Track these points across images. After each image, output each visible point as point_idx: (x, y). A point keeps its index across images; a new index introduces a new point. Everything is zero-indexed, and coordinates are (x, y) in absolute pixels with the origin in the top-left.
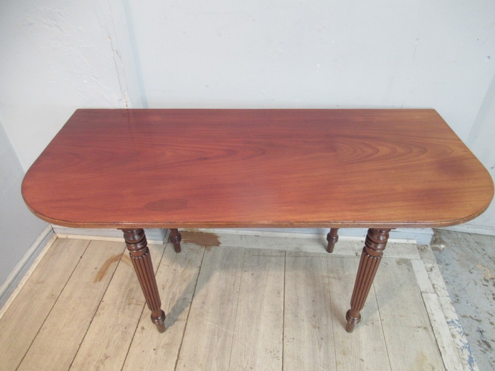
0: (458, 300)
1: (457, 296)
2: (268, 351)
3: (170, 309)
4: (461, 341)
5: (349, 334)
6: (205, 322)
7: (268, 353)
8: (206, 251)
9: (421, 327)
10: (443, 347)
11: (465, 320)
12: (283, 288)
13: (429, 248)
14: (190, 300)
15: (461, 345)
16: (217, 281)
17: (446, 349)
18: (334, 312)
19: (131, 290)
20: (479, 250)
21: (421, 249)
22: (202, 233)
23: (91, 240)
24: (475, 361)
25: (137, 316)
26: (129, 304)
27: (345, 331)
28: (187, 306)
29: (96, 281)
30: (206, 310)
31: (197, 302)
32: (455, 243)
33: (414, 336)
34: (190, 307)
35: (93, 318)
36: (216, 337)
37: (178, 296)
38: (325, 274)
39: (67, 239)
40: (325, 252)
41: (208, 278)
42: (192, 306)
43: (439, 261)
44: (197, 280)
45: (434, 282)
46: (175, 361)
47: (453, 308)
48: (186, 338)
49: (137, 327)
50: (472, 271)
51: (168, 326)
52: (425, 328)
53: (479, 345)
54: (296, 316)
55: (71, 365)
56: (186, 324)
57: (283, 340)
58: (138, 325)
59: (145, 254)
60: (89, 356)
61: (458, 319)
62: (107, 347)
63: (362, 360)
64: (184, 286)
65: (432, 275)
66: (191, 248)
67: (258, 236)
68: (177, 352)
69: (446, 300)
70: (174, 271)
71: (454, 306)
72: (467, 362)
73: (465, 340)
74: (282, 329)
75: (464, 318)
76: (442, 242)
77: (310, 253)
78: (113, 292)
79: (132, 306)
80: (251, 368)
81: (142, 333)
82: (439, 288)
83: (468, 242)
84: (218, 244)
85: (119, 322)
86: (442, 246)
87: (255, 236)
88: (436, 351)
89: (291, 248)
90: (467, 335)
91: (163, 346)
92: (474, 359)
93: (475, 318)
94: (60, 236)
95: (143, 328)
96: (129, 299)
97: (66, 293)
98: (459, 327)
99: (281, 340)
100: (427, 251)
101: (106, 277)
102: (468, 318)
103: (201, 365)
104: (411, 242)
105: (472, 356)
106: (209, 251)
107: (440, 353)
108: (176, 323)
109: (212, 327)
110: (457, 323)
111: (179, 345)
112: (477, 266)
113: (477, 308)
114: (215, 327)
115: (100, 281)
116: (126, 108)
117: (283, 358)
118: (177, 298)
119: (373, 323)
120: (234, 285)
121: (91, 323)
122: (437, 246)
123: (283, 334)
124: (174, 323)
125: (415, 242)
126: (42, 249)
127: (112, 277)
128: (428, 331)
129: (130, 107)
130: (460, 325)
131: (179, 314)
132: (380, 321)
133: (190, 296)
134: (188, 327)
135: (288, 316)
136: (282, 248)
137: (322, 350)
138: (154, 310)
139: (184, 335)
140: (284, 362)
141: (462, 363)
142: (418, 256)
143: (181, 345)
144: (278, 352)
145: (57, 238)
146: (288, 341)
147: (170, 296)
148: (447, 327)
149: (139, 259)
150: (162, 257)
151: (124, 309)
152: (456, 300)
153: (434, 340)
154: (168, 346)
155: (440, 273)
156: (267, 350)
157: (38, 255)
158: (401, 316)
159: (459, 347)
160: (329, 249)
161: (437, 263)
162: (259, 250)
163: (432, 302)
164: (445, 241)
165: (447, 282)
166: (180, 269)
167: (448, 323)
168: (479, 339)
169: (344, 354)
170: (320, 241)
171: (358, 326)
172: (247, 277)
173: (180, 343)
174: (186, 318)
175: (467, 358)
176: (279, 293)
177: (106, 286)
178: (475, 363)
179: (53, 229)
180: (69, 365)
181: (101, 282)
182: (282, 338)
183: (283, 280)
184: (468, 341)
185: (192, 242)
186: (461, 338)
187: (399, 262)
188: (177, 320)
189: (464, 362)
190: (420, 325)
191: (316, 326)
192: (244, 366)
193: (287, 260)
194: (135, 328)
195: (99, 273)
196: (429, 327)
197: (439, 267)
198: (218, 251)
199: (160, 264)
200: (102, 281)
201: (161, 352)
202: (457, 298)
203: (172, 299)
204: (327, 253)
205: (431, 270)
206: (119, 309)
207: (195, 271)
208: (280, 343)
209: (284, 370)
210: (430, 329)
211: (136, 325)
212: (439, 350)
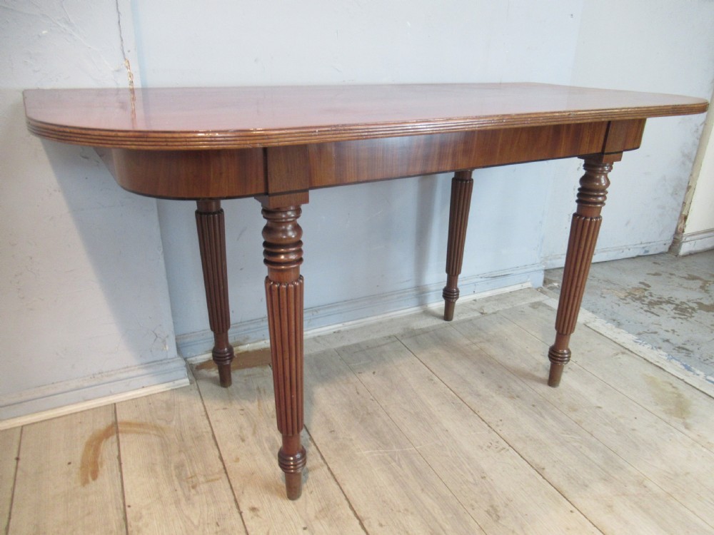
0: (619, 323)
1: (614, 320)
2: (485, 448)
4: (661, 355)
6: (357, 453)
7: (486, 450)
9: (618, 353)
11: (644, 336)
12: (430, 372)
15: (665, 357)
16: (328, 398)
19: (180, 467)
22: (247, 353)
23: (22, 427)
24: (691, 366)
25: (226, 496)
26: (194, 487)
28: (308, 446)
29: (85, 482)
30: (344, 438)
31: (319, 435)
33: (620, 363)
34: (315, 445)
36: (394, 464)
40: (442, 322)
42: (317, 443)
46: (359, 527)
47: (623, 331)
48: (347, 488)
49: (241, 513)
50: (603, 295)
52: (623, 353)
53: (679, 353)
54: (479, 395)
56: (329, 469)
57: (489, 426)
58: (238, 507)
61: (637, 338)
63: (600, 408)
66: (246, 374)
67: (339, 332)
68: (351, 513)
69: (608, 325)
70: (242, 412)
71: (622, 329)
72: (686, 371)
73: (662, 352)
74: (476, 415)
75: (641, 335)
77: (427, 328)
78: (142, 483)
79: (203, 488)
80: (484, 478)
81: (258, 516)
85: (196, 522)
86: (556, 284)
87: (334, 332)
89: (397, 330)
90: (660, 348)
91: (316, 517)
92: (689, 365)
93: (650, 332)
95: (253, 509)
98: (646, 344)
99: (489, 428)
100: (546, 292)
101: (105, 467)
102: (644, 333)
103: (407, 510)
104: (526, 285)
105: (684, 363)
107: (661, 368)
108: (310, 475)
109: (375, 455)
110: (639, 341)
111: (346, 502)
112: (603, 290)
113: (642, 323)
114: (380, 453)
115: (95, 477)
117: (511, 446)
120: (358, 393)
122: (550, 285)
125: (530, 285)
127: (120, 464)
128: (627, 354)
130: (645, 342)
134: (336, 471)
135: (468, 399)
136: (387, 334)
137: (546, 417)
139: (338, 484)
140: (517, 450)
142: (543, 296)
143: (347, 499)
144: (497, 442)
146: (498, 426)
150: (202, 400)
151: (188, 499)
153: (642, 359)
154: (326, 511)
156: (481, 447)
159: (667, 360)
162: (357, 345)
166: (252, 406)
168: (672, 347)
169: (574, 410)
172: (369, 378)
173: (343, 498)
174: (321, 462)
175: (682, 367)
176: (432, 380)
178: (692, 368)
181: (100, 479)
182: (486, 425)
186: (658, 353)
187: (533, 306)
190: (615, 352)
191: (513, 396)
192: (471, 480)
193: (405, 343)
194: (237, 515)
195: (83, 467)
196: (625, 351)
199: (206, 411)
200: (99, 476)
201: (321, 526)
202: (616, 322)
204: (447, 322)
206: (177, 503)
208: (489, 432)
209: (526, 458)
210: (627, 351)
211: (235, 510)
212: (657, 366)
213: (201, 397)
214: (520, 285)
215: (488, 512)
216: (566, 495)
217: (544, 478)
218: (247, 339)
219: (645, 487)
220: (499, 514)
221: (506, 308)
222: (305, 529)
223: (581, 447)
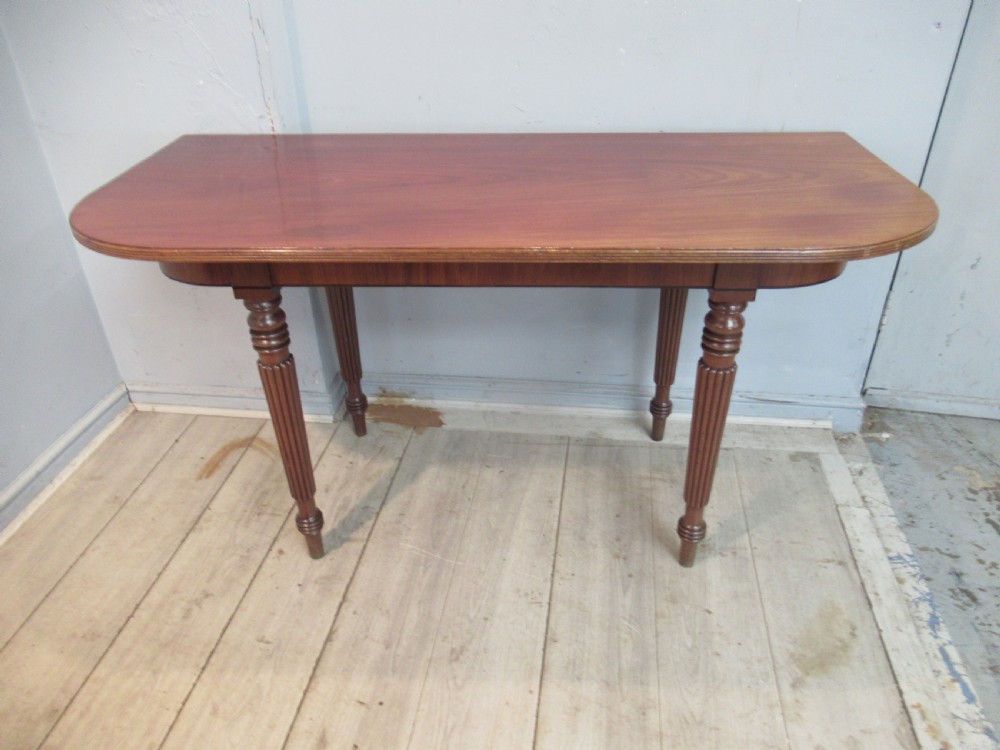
0: (913, 522)
1: (910, 516)
2: (522, 593)
3: (337, 523)
4: (915, 588)
5: (685, 569)
6: (402, 544)
7: (520, 596)
8: (414, 434)
9: (833, 561)
10: (877, 594)
11: (926, 555)
12: (559, 494)
13: (859, 438)
14: (377, 510)
15: (915, 595)
16: (432, 481)
17: (883, 596)
18: (658, 535)
19: (265, 493)
20: (960, 443)
21: (842, 440)
22: (410, 407)
23: (199, 415)
24: (943, 622)
25: (273, 531)
26: (259, 514)
27: (678, 566)
28: (369, 518)
29: (200, 477)
30: (405, 525)
31: (389, 513)
32: (911, 431)
33: (817, 575)
34: (376, 521)
35: (187, 535)
36: (422, 568)
37: (354, 502)
38: (644, 472)
39: (154, 413)
40: (647, 439)
41: (414, 476)
42: (380, 519)
43: (877, 460)
44: (392, 479)
45: (865, 492)
46: (337, 605)
47: (902, 536)
48: (362, 569)
49: (270, 550)
50: (945, 475)
51: (330, 549)
52: (841, 563)
53: (952, 597)
54: (583, 539)
55: (138, 606)
56: (365, 547)
57: (553, 575)
58: (272, 546)
59: (284, 363)
60: (174, 592)
61: (911, 553)
62: (208, 581)
63: (709, 612)
64: (368, 488)
65: (862, 480)
66: (387, 429)
67: (516, 413)
68: (343, 590)
69: (888, 520)
70: (350, 465)
71: (906, 534)
72: (925, 624)
73: (923, 587)
74: (552, 557)
75: (923, 552)
76: (885, 429)
77: (618, 441)
78: (231, 494)
79: (265, 518)
80: (486, 619)
81: (279, 559)
82: (875, 503)
83: (937, 428)
84: (440, 424)
85: (238, 540)
86: (885, 435)
87: (512, 413)
88: (862, 600)
89: (582, 433)
90: (928, 579)
91: (316, 582)
92: (941, 620)
93: (947, 552)
94: (140, 407)
95: (281, 552)
96: (259, 506)
97: (143, 495)
98: (913, 566)
99: (549, 576)
100: (853, 442)
101: (220, 470)
102: (932, 551)
103: (388, 611)
104: (821, 424)
105: (938, 614)
106: (421, 433)
107: (870, 604)
108: (346, 545)
109: (415, 553)
110: (908, 559)
111: (348, 580)
112: (956, 468)
113: (951, 536)
114: (421, 552)
115: (207, 477)
116: (271, 133)
117: (549, 604)
118: (351, 507)
119: (734, 553)
120: (464, 487)
121: (183, 541)
122: (876, 435)
123: (554, 566)
124: (341, 545)
125: (828, 424)
126: (104, 426)
127: (231, 472)
128: (846, 568)
129: (279, 131)
130: (915, 563)
131: (352, 531)
132: (749, 551)
133: (376, 504)
134: (368, 551)
135: (567, 538)
136: (564, 432)
137: (629, 594)
138: (302, 498)
139: (358, 563)
140: (552, 610)
141: (915, 625)
142: (834, 447)
143: (352, 579)
144: (540, 594)
145: (136, 411)
146: (562, 578)
147: (339, 503)
148: (886, 566)
149: (274, 372)
150: (330, 442)
151: (248, 522)
152: (909, 522)
153: (858, 582)
154: (326, 581)
155: (878, 478)
156: (518, 591)
157: (97, 433)
158: (793, 542)
159: (911, 599)
160: (656, 433)
161: (874, 462)
162: (517, 436)
163: (858, 522)
164: (891, 426)
165: (891, 493)
166: (361, 462)
167: (890, 559)
168: (953, 586)
169: (673, 600)
170: (638, 422)
171: (704, 558)
172: (491, 476)
173: (350, 575)
174: (366, 536)
175: (926, 617)
176: (551, 502)
177: (218, 487)
178: (942, 625)
179: (128, 392)
180: (134, 606)
181: (209, 480)
182: (550, 572)
183: (561, 482)
184: (930, 589)
185: (389, 420)
186: (915, 585)
187: (795, 457)
188: (348, 540)
189: (919, 623)
190: (830, 558)
191: (621, 555)
192: (472, 616)
193: (570, 451)
194: (265, 551)
195: (207, 465)
196: (849, 560)
197: (878, 469)
198: (439, 436)
199: (324, 452)
200: (211, 477)
201: (312, 590)
202: (911, 519)
203: (344, 507)
204: (652, 441)
205: (861, 473)
206: (239, 521)
207: (391, 464)
208: (545, 581)
209: (551, 623)
210: (850, 564)
211: (268, 546)
212: (867, 598)
213: (332, 438)
214: (812, 422)
215: (453, 651)
216: (546, 676)
217: (544, 650)
218: (414, 393)
219: (644, 714)
220: (461, 657)
221: (755, 447)
222: (300, 585)
223: (625, 641)
